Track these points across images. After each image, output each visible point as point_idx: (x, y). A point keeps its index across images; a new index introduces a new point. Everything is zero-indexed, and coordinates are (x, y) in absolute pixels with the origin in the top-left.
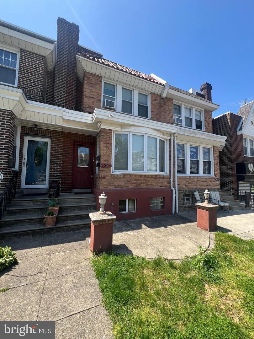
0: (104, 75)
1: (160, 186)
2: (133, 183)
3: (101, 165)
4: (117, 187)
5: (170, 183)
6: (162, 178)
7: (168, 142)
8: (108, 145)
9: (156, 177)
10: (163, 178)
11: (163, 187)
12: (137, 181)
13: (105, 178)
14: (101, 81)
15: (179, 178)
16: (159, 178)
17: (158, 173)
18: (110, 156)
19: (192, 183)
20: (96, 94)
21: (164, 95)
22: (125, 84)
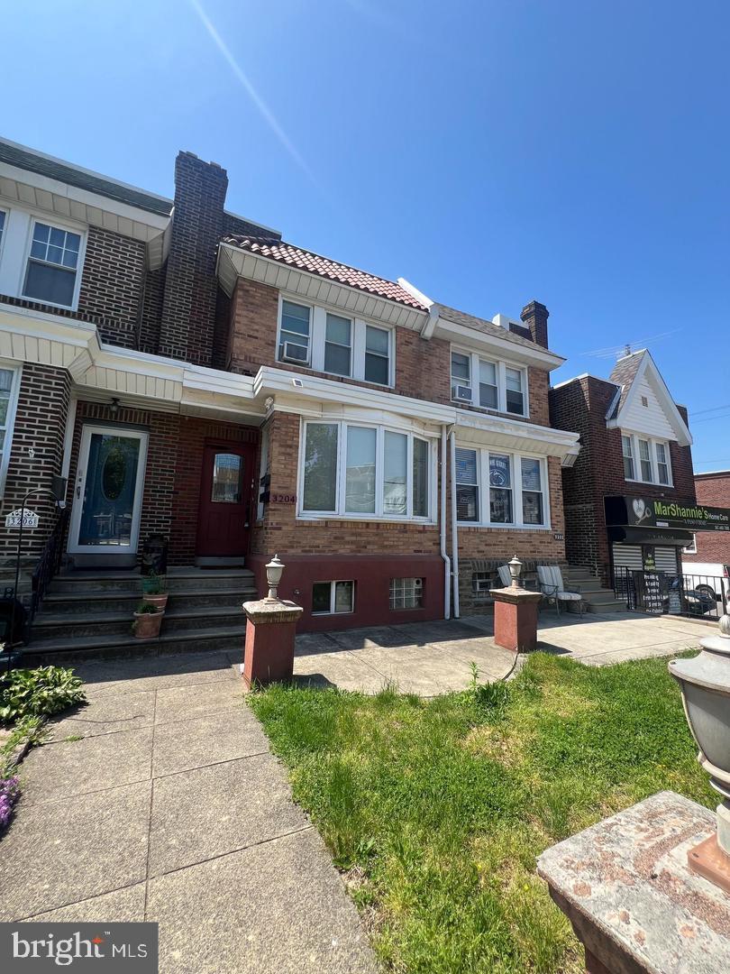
0: (283, 285)
1: (415, 551)
2: (348, 543)
3: (271, 498)
4: (310, 551)
5: (439, 544)
6: (420, 532)
7: (435, 444)
8: (288, 450)
9: (404, 528)
10: (424, 530)
11: (423, 554)
12: (359, 538)
13: (280, 529)
14: (277, 300)
15: (460, 530)
16: (412, 531)
17: (410, 517)
18: (293, 475)
19: (494, 545)
20: (264, 329)
21: (428, 333)
22: (334, 305)
